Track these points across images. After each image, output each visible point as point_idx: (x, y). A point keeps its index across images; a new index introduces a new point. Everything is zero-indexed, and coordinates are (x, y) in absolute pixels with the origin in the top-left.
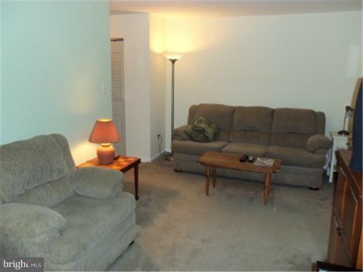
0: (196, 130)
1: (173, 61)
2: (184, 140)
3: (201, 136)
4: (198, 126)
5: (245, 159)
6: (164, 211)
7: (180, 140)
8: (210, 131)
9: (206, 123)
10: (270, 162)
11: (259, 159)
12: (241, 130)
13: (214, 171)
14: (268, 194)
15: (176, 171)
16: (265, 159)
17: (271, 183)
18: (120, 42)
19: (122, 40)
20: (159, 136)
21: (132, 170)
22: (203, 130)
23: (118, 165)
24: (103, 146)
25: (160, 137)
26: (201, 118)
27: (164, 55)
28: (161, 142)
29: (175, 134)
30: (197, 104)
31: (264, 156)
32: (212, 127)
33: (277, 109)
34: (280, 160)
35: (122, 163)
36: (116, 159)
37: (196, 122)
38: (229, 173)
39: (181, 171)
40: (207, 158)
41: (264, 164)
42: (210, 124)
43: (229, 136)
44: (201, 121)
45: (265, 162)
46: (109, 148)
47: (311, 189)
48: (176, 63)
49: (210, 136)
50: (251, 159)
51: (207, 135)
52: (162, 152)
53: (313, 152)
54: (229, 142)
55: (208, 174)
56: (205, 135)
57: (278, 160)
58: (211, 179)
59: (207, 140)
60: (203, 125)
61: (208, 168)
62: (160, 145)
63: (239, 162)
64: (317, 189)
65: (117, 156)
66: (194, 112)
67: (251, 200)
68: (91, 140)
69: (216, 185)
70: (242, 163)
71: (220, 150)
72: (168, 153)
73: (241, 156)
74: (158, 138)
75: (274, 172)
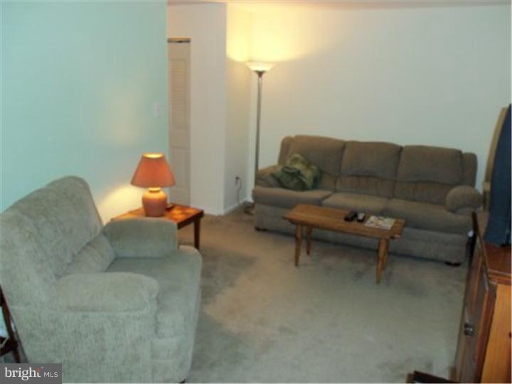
0: (287, 172)
1: (260, 74)
2: (270, 186)
3: (295, 181)
4: (291, 167)
5: (352, 217)
6: (232, 285)
7: (264, 186)
8: (308, 175)
9: (303, 163)
10: (387, 223)
11: (373, 218)
12: (353, 175)
13: (309, 232)
14: (383, 268)
15: (258, 229)
16: (381, 218)
17: (389, 253)
18: (187, 44)
19: (188, 41)
20: (237, 178)
21: (192, 226)
22: (299, 172)
23: (172, 218)
24: (151, 192)
25: (239, 181)
26: (297, 155)
27: (248, 64)
28: (240, 188)
29: (260, 178)
30: (293, 135)
31: (383, 213)
32: (312, 169)
33: (407, 147)
34: (403, 221)
35: (176, 217)
36: (169, 209)
37: (288, 162)
38: (330, 235)
39: (265, 230)
40: (300, 214)
41: (379, 225)
42: (308, 165)
43: (335, 182)
44: (296, 160)
45: (380, 223)
46: (159, 194)
47: (448, 264)
48: (264, 76)
49: (309, 182)
50: (361, 217)
51: (304, 180)
52: (241, 202)
53: (453, 211)
54: (335, 191)
55: (299, 236)
56: (301, 181)
57: (399, 220)
58: (304, 243)
59: (303, 187)
60: (298, 166)
61: (300, 227)
62: (238, 191)
63: (342, 221)
64: (457, 265)
65: (170, 206)
66: (288, 146)
67: (359, 275)
68: (134, 182)
69: (311, 252)
70: (348, 223)
71: (319, 203)
72: (250, 203)
73: (347, 212)
74: (236, 183)
75: (392, 238)
